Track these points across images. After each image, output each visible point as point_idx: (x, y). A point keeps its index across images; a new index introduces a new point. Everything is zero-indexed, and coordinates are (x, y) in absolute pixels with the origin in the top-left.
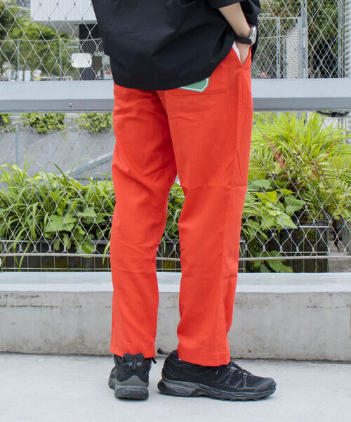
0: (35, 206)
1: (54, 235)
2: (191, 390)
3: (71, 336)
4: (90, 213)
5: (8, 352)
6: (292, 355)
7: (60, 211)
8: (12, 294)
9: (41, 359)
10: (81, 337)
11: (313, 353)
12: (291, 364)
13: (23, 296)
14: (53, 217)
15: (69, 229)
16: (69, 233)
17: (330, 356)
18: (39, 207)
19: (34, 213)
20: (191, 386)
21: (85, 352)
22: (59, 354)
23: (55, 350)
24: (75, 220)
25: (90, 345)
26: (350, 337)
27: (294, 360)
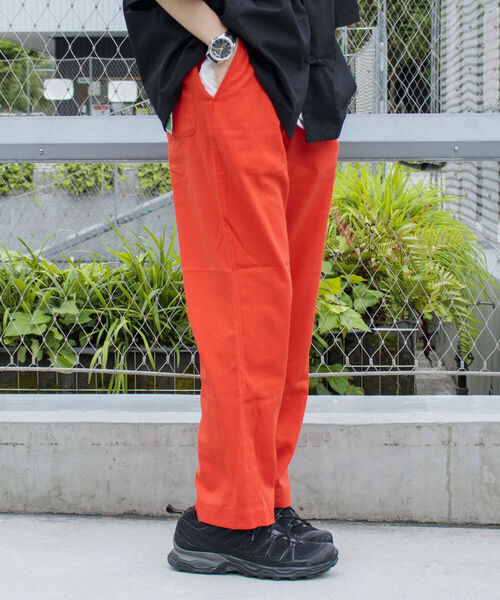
1: (17, 340)
2: (216, 564)
4: (69, 309)
6: (364, 514)
7: (26, 306)
10: (58, 487)
11: (392, 511)
12: (361, 526)
14: (17, 315)
15: (39, 331)
16: (39, 338)
20: (215, 559)
21: (64, 509)
22: (25, 513)
23: (20, 507)
24: (48, 319)
25: (69, 500)
26: (448, 488)
27: (365, 521)
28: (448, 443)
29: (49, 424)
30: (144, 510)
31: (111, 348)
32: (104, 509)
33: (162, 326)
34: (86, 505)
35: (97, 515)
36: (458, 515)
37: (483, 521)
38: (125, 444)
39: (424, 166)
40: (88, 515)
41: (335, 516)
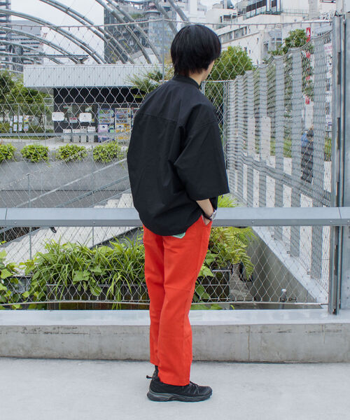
0: (67, 266)
1: (78, 283)
2: (168, 398)
3: (95, 350)
4: (98, 270)
5: (60, 358)
6: (217, 359)
7: (80, 268)
8: (62, 327)
9: (79, 363)
10: (101, 350)
11: (228, 357)
12: (216, 364)
13: (68, 328)
14: (77, 272)
15: (87, 279)
16: (87, 282)
17: (237, 358)
18: (69, 266)
19: (66, 270)
21: (103, 358)
22: (88, 359)
23: (86, 357)
24: (89, 274)
25: (105, 354)
26: (249, 348)
27: (218, 361)
28: (248, 332)
29: (98, 326)
30: (134, 358)
31: (114, 286)
32: (118, 357)
33: (135, 277)
34: (111, 356)
35: (116, 360)
36: (252, 358)
37: (261, 360)
38: (127, 333)
39: (240, 227)
40: (112, 360)
41: (206, 359)
